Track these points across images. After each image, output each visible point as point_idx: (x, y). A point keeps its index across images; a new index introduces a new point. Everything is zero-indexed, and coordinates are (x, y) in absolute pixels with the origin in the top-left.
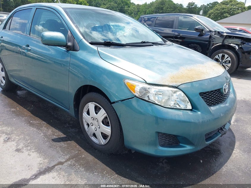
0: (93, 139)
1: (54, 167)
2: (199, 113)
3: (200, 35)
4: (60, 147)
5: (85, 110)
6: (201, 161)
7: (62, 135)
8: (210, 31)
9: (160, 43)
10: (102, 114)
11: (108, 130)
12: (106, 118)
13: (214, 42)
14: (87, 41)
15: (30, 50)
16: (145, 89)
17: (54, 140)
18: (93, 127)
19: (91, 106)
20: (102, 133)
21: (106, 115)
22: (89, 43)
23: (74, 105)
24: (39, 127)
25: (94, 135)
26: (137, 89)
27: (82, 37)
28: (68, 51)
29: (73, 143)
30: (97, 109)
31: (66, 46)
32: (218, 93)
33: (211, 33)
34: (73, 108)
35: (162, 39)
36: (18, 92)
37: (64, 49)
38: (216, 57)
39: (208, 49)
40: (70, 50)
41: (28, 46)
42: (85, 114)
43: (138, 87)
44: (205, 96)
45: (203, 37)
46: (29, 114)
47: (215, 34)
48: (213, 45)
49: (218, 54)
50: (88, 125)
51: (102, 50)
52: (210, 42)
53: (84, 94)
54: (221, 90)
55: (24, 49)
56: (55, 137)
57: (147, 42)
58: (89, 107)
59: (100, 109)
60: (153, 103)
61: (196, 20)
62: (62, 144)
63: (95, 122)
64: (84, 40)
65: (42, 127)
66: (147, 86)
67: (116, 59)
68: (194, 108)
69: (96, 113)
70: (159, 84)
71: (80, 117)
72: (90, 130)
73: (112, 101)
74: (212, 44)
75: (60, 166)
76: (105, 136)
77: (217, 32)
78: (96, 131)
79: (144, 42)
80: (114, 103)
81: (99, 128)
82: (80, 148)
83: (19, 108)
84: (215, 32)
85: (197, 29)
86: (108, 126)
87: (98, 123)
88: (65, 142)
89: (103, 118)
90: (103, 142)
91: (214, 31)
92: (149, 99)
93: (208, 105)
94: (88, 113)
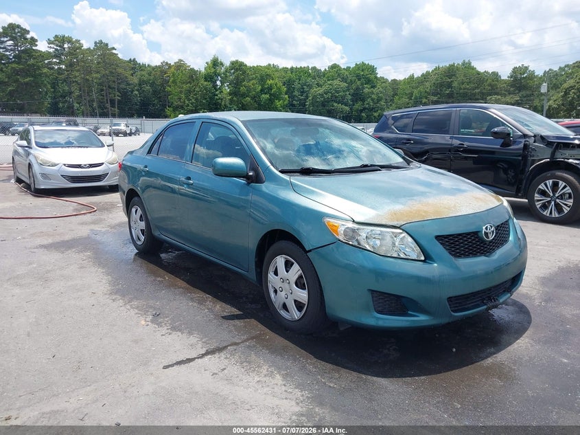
0: (283, 313)
1: (226, 347)
2: (436, 265)
3: (504, 145)
4: (234, 326)
5: (271, 269)
6: (454, 350)
7: (236, 311)
8: (525, 136)
9: (396, 165)
10: (296, 270)
11: (303, 295)
12: (300, 277)
13: (533, 156)
14: (277, 169)
15: (192, 184)
16: (353, 230)
17: (225, 318)
18: (283, 294)
19: (280, 261)
20: (295, 301)
21: (301, 271)
22: (280, 171)
23: (256, 262)
24: (201, 302)
25: (285, 307)
26: (341, 230)
27: (269, 164)
28: (248, 184)
29: (253, 322)
30: (288, 265)
31: (247, 177)
32: (473, 238)
33: (527, 139)
34: (254, 267)
35: (403, 158)
36: (161, 255)
37: (242, 181)
38: (540, 187)
39: (523, 171)
40: (252, 182)
41: (189, 178)
42: (271, 275)
43: (342, 227)
44: (447, 242)
45: (511, 147)
46: (184, 284)
47: (534, 142)
48: (534, 162)
49: (544, 180)
50: (276, 291)
51: (297, 180)
52: (525, 157)
53: (270, 244)
54: (479, 234)
55: (182, 184)
56: (225, 314)
57: (372, 166)
58: (278, 264)
59: (293, 264)
60: (363, 249)
61: (495, 116)
62: (237, 322)
63: (286, 286)
64: (272, 167)
65: (205, 301)
66: (356, 226)
67: (316, 192)
68: (428, 258)
69: (287, 271)
70: (372, 222)
71: (263, 281)
72: (277, 299)
73: (307, 249)
74: (529, 163)
75: (235, 347)
76: (299, 306)
77: (539, 138)
78: (287, 298)
79: (366, 166)
80: (310, 251)
81: (291, 293)
82: (263, 328)
83: (168, 277)
84: (535, 136)
85: (496, 133)
86: (304, 289)
87: (290, 286)
88: (242, 321)
89: (296, 276)
90: (296, 315)
91: (532, 134)
92: (359, 244)
93: (452, 255)
94: (276, 273)
